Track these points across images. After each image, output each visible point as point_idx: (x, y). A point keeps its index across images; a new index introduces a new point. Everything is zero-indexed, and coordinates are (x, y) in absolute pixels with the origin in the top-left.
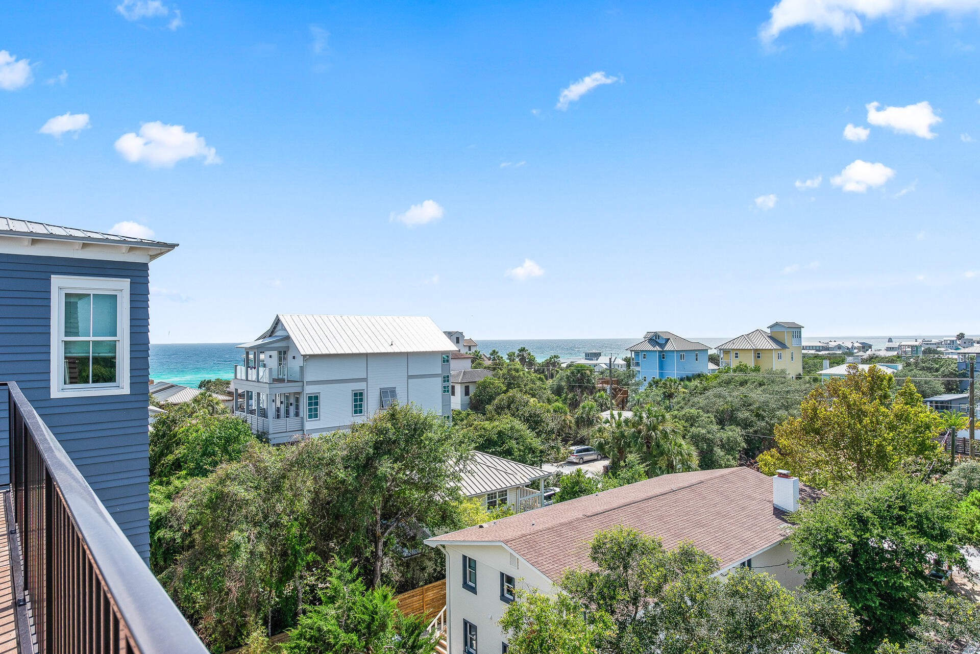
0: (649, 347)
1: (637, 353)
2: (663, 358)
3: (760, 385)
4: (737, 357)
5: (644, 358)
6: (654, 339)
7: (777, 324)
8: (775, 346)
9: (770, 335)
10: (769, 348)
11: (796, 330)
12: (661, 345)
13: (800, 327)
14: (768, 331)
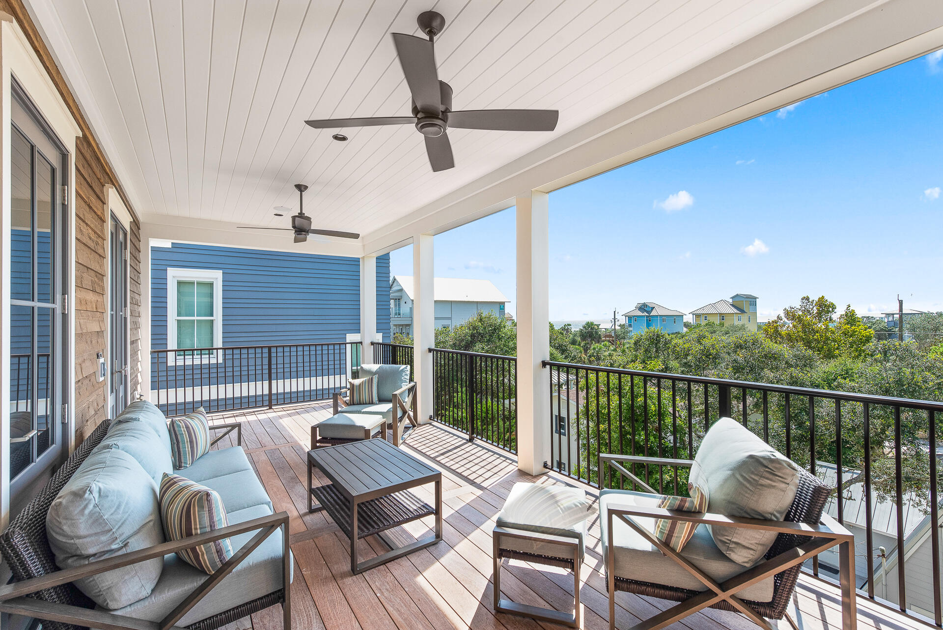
0: (640, 313)
1: (630, 318)
2: (650, 321)
3: (727, 333)
4: (706, 319)
5: (636, 321)
6: (643, 307)
7: (737, 295)
8: (736, 311)
9: (732, 303)
10: (732, 312)
11: (752, 301)
12: (647, 312)
13: (756, 298)
14: (731, 301)
